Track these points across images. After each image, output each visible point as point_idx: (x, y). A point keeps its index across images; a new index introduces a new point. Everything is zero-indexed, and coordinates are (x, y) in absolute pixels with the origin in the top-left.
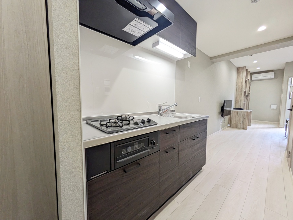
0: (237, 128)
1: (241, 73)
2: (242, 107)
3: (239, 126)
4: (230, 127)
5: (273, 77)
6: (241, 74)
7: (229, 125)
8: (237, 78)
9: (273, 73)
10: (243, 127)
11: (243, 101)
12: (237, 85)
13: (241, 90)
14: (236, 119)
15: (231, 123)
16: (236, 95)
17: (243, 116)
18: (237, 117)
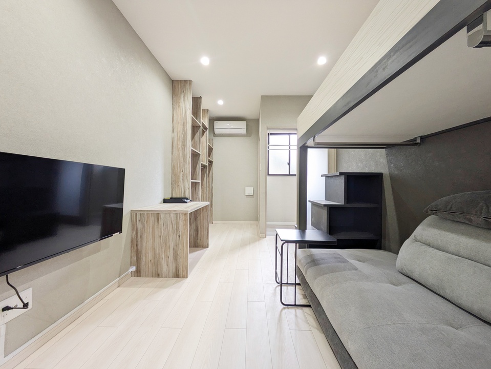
0: (158, 276)
1: (182, 97)
2: (188, 194)
3: (165, 269)
4: (138, 273)
5: (244, 131)
6: (182, 101)
7: (133, 269)
8: (173, 109)
9: (244, 123)
10: (177, 270)
11: (190, 176)
12: (173, 132)
13: (184, 146)
14: (154, 241)
15: (139, 259)
16: (172, 161)
17: (175, 227)
18: (157, 233)
